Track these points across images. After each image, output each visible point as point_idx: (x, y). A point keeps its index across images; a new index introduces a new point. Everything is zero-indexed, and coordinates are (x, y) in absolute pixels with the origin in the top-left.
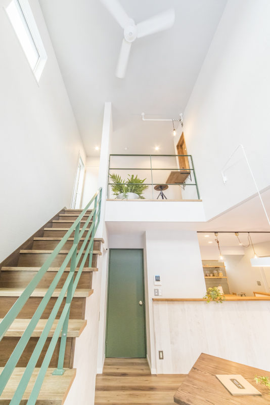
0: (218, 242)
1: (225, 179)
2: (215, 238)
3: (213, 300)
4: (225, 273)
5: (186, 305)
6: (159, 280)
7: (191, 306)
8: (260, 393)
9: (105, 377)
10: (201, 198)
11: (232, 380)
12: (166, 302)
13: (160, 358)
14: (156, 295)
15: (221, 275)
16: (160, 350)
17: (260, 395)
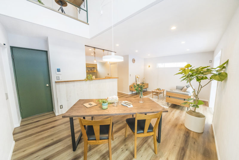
0: (95, 53)
1: (102, 12)
2: (94, 50)
4: (97, 70)
5: (76, 83)
6: (60, 71)
7: (78, 83)
8: (97, 104)
9: (21, 127)
10: (89, 23)
11: (89, 104)
12: (64, 83)
13: (61, 108)
14: (57, 80)
15: (95, 71)
16: (61, 105)
17: (97, 105)
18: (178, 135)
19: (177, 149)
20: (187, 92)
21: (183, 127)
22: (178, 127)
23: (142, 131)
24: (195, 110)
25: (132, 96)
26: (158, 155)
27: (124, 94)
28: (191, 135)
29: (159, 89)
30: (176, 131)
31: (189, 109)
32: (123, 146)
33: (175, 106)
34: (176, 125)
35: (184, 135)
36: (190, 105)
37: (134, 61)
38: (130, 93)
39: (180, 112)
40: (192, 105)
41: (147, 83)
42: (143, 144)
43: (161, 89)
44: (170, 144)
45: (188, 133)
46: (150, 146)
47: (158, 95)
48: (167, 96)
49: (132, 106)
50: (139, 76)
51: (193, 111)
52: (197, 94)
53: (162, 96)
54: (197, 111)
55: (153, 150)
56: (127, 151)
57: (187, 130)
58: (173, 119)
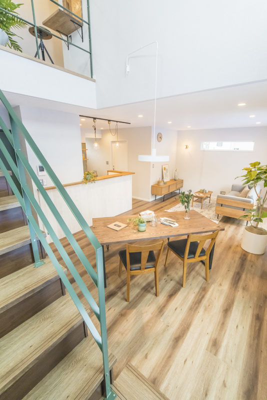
0: (95, 129)
3: (89, 182)
6: (43, 171)
8: (126, 225)
11: (115, 225)
18: (233, 259)
19: (231, 274)
20: (249, 197)
21: (239, 249)
22: (233, 248)
23: (193, 256)
24: (257, 225)
25: (156, 204)
26: (209, 282)
27: (142, 201)
28: (249, 258)
29: (202, 192)
30: (230, 255)
31: (249, 225)
32: (165, 277)
33: (227, 220)
34: (230, 247)
35: (240, 258)
36: (251, 218)
37: (160, 137)
38: (151, 199)
39: (236, 228)
40: (255, 218)
41: (181, 178)
42: (190, 272)
43: (207, 192)
44: (224, 269)
45: (244, 256)
46: (198, 274)
47: (201, 202)
48: (218, 204)
49: (177, 225)
50: (167, 167)
51: (255, 226)
52: (262, 204)
53: (208, 203)
54: (259, 226)
55: (203, 278)
56: (172, 282)
57: (244, 252)
58: (226, 239)
